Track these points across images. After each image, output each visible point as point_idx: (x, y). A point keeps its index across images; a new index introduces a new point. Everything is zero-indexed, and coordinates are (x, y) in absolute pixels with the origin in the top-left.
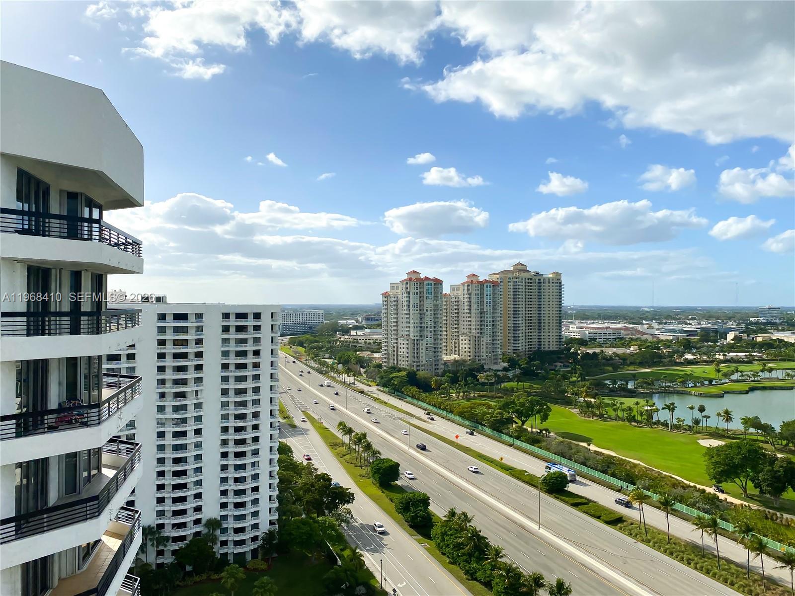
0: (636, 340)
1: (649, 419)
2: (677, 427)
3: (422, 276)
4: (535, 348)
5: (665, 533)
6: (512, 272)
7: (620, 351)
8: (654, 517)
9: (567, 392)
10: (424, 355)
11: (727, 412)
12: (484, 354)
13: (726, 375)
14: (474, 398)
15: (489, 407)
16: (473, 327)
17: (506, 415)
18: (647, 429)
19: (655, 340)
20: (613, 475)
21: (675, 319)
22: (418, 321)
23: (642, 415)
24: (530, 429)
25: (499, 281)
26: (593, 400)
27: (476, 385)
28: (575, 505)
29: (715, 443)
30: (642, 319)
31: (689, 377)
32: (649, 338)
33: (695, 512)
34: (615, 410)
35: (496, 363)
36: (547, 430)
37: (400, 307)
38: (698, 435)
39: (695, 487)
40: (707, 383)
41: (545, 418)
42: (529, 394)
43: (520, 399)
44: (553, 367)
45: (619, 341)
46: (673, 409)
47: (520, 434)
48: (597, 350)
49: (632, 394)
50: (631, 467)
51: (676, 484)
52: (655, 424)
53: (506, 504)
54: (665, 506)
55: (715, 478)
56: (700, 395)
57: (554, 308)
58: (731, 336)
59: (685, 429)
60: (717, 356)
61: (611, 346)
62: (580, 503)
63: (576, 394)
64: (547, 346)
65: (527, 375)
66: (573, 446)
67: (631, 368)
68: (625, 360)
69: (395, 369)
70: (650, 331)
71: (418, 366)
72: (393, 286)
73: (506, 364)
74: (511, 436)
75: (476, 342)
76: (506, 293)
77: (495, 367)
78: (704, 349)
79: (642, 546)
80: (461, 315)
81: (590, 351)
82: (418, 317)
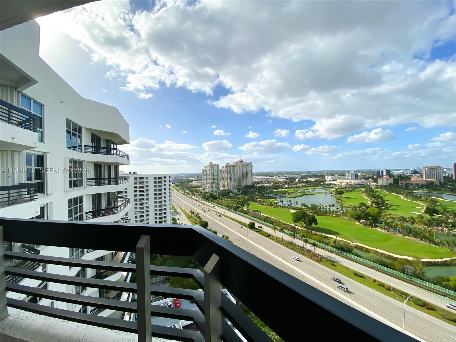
0: (272, 181)
1: (276, 205)
2: (284, 207)
3: (213, 164)
4: (245, 185)
5: (281, 239)
6: (239, 162)
7: (268, 185)
8: (279, 234)
9: (254, 198)
10: (215, 188)
11: (297, 202)
12: (232, 187)
13: (296, 191)
14: (229, 201)
15: (233, 203)
16: (228, 179)
17: (238, 205)
18: (276, 208)
19: (277, 181)
20: (267, 222)
21: (282, 175)
22: (213, 178)
23: (274, 204)
24: (244, 209)
25: (235, 165)
26: (261, 200)
27: (229, 197)
28: (257, 232)
29: (294, 211)
30: (274, 175)
31: (287, 192)
32: (276, 181)
33: (289, 232)
34: (267, 203)
35: (235, 190)
36: (249, 209)
37: (207, 173)
38: (289, 209)
39: (289, 224)
40: (291, 194)
41: (248, 206)
42: (244, 199)
43: (241, 200)
44: (250, 191)
45: (268, 182)
46: (283, 201)
47: (242, 211)
48: (262, 185)
49: (272, 198)
50: (272, 219)
51: (284, 224)
52: (278, 206)
53: (238, 233)
54: (281, 231)
55: (294, 221)
56: (290, 197)
57: (250, 172)
58: (297, 180)
59: (286, 208)
60: (294, 186)
61: (266, 184)
62: (259, 231)
63: (257, 198)
64: (249, 184)
65: (244, 193)
66: (256, 214)
67: (271, 190)
68: (270, 188)
69: (206, 193)
70: (276, 179)
71: (213, 192)
72: (205, 167)
73: (238, 190)
74: (239, 212)
75: (229, 184)
76: (237, 168)
77: (234, 191)
78: (290, 184)
79: (275, 243)
80: (225, 175)
81: (260, 185)
82: (213, 176)
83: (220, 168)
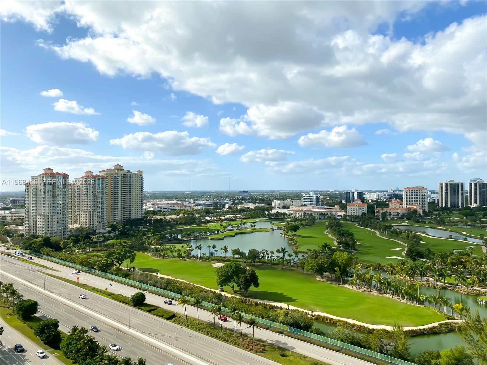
0: (182, 210)
1: (189, 255)
2: (202, 258)
3: (54, 172)
4: (127, 217)
5: (196, 319)
6: (114, 170)
7: (174, 217)
8: (192, 311)
9: (145, 243)
10: (56, 226)
11: (225, 247)
12: (96, 223)
13: (225, 227)
14: (90, 252)
15: (99, 257)
16: (89, 206)
17: (109, 261)
18: (188, 261)
19: (192, 210)
20: (170, 290)
21: (201, 197)
22: (52, 202)
23: (185, 253)
24: (124, 268)
25: (106, 175)
26: (160, 247)
27: (90, 243)
28: (149, 311)
29: (220, 265)
30: (185, 198)
31: (209, 229)
32: (189, 209)
33: (210, 305)
34: (171, 252)
35: (103, 229)
36: (133, 268)
37: (38, 193)
38: (212, 261)
39: (211, 291)
40: (216, 232)
41: (132, 260)
42: (123, 246)
43: (118, 250)
44: (138, 229)
45: (174, 211)
46: (201, 248)
47: (118, 272)
48: (162, 217)
49: (180, 241)
50: (179, 284)
51: (202, 291)
52: (191, 257)
53: (109, 317)
54: (197, 304)
55: (220, 284)
56: (214, 239)
57: (138, 192)
58: (227, 206)
59: (206, 259)
60: (221, 218)
61: (169, 215)
62: (152, 309)
63: (150, 244)
64: (134, 216)
65: (123, 234)
66: (149, 276)
67: (180, 226)
68: (177, 222)
69: (34, 236)
70: (190, 205)
71: (51, 233)
72: (33, 178)
73: (110, 229)
74: (112, 274)
75: (91, 215)
76: (110, 182)
77: (103, 231)
78: (215, 214)
79: (185, 329)
80: (81, 198)
81: (158, 218)
82: (52, 199)
83: (71, 180)
